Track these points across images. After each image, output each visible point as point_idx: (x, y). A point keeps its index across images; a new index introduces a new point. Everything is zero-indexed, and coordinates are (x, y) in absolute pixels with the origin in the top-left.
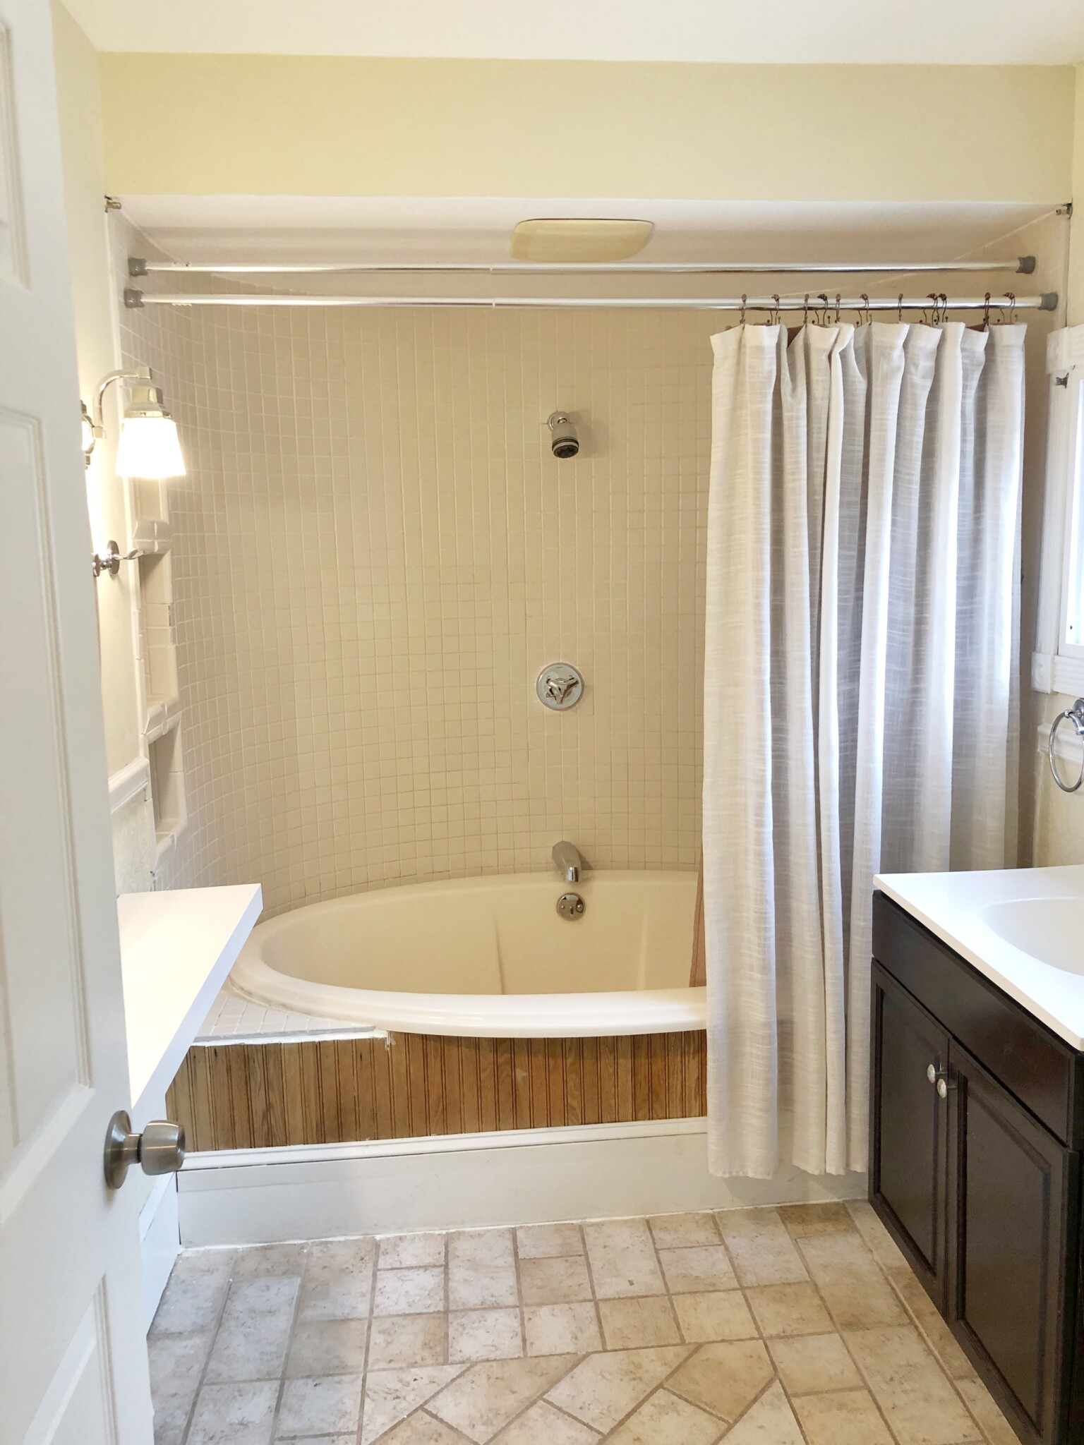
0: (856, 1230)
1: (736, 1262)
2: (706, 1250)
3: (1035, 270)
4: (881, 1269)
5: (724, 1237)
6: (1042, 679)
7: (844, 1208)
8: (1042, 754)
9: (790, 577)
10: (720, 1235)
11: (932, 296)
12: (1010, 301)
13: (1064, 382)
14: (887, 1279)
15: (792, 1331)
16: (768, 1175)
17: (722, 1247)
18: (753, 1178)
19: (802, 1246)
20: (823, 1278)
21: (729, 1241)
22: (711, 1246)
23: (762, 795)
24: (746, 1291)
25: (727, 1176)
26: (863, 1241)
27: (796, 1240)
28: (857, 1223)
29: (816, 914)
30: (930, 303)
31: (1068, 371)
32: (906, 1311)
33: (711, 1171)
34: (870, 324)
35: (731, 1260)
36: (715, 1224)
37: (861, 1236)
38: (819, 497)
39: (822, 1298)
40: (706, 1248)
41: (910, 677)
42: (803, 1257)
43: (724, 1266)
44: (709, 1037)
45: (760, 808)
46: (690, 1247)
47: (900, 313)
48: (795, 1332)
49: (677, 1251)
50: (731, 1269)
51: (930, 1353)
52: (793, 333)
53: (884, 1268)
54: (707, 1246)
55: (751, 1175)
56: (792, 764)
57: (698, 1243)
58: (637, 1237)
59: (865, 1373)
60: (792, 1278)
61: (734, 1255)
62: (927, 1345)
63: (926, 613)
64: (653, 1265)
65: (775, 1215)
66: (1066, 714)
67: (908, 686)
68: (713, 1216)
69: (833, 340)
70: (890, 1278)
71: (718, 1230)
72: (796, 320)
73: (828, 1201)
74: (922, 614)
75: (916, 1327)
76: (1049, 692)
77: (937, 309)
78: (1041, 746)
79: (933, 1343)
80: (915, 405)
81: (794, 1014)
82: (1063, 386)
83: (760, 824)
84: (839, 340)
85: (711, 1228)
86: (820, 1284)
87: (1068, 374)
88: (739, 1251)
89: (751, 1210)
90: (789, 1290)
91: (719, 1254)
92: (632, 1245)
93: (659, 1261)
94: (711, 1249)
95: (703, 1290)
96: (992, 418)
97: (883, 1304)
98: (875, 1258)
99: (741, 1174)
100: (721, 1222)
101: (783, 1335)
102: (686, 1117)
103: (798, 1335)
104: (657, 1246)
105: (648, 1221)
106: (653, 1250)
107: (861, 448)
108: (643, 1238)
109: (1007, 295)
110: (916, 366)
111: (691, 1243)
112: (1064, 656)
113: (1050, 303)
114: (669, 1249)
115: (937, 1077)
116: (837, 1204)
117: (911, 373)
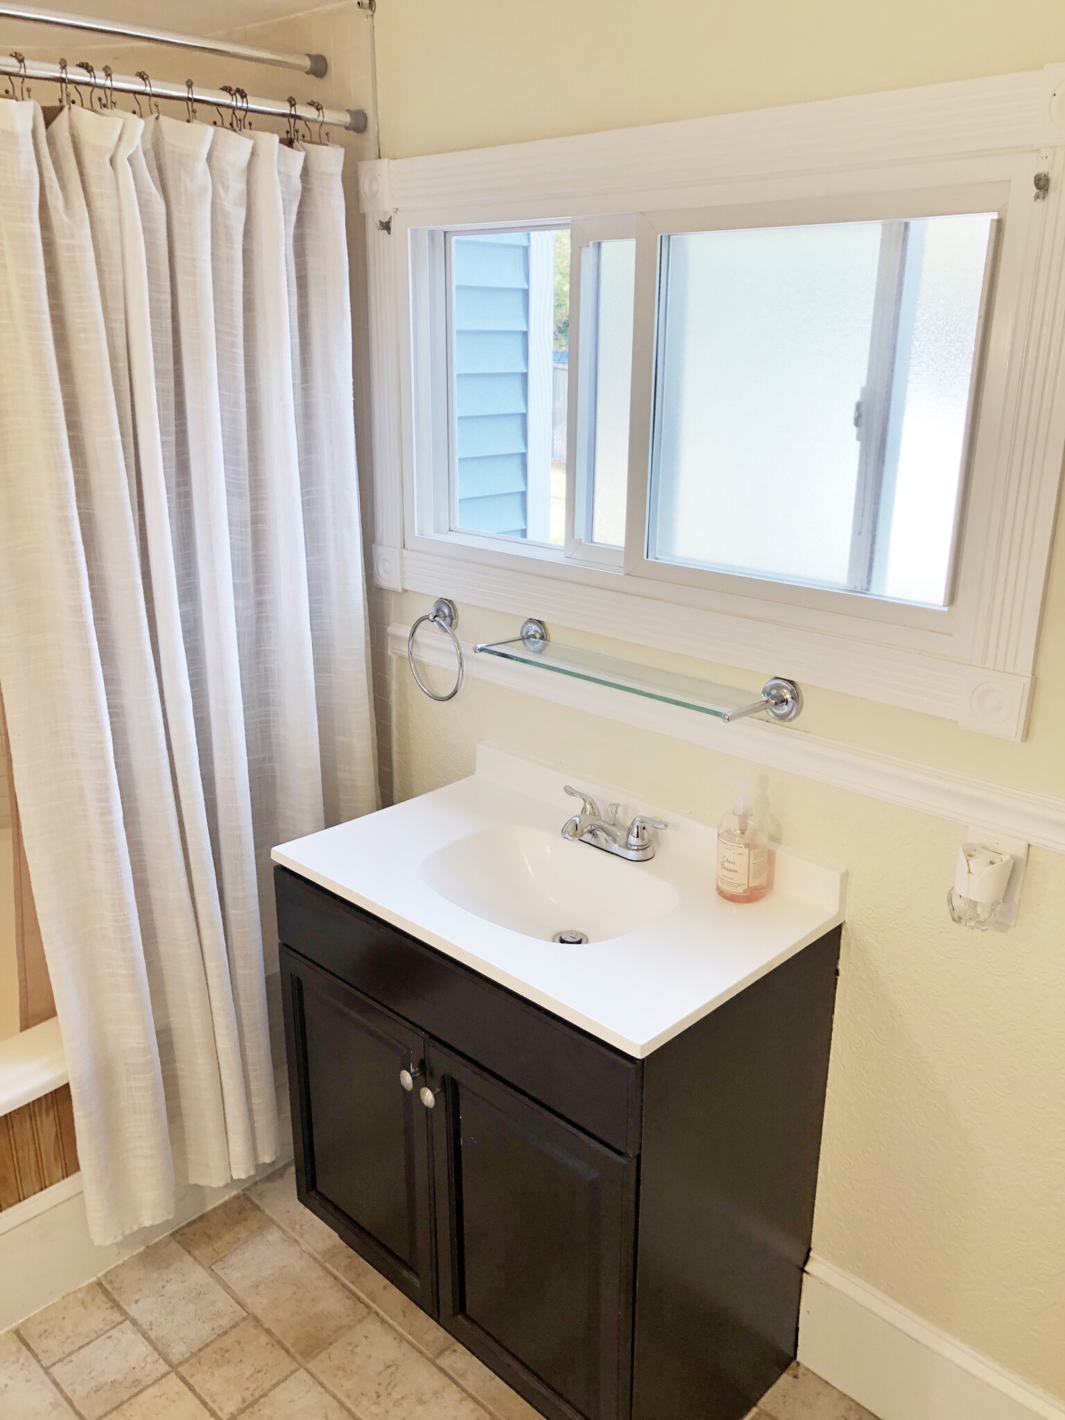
0: (271, 1221)
1: (152, 1335)
2: (110, 1337)
3: (328, 73)
4: (315, 1259)
5: (125, 1307)
6: (388, 577)
7: (249, 1199)
8: (394, 657)
9: (98, 478)
10: (116, 1305)
11: (226, 89)
12: (317, 112)
13: (386, 226)
14: (325, 1269)
15: (252, 1395)
16: (169, 1214)
17: (127, 1322)
18: (152, 1227)
19: (221, 1273)
20: (258, 1305)
21: (133, 1311)
22: (112, 1328)
23: (104, 774)
24: (179, 1369)
25: (119, 1238)
26: (284, 1232)
27: (210, 1267)
28: (267, 1212)
29: (188, 900)
30: (225, 99)
31: (391, 214)
32: (359, 1299)
33: (97, 1242)
34: (157, 118)
35: (144, 1334)
36: (106, 1292)
37: (279, 1227)
38: (123, 365)
39: (268, 1331)
40: (109, 1334)
41: (252, 591)
42: (227, 1288)
43: (142, 1348)
44: (74, 1091)
45: (104, 790)
46: (88, 1344)
47: (191, 108)
48: (257, 1394)
49: (73, 1357)
50: (150, 1348)
51: (401, 1338)
52: (50, 115)
53: (318, 1257)
54: (108, 1331)
55: (148, 1223)
56: (133, 722)
57: (96, 1332)
58: (13, 1363)
59: (349, 1404)
60: (225, 1322)
61: (146, 1327)
62: (395, 1330)
63: (262, 509)
64: (51, 1394)
65: (175, 1246)
66: (431, 617)
67: (252, 601)
68: (99, 1284)
69: (116, 137)
70: (327, 1265)
71: (113, 1300)
72: (52, 96)
73: (226, 1198)
74: (257, 510)
75: (377, 1314)
76: (400, 590)
77: (234, 108)
78: (393, 649)
79: (400, 1324)
80: (230, 241)
81: (171, 1019)
82: (385, 232)
83: (106, 812)
84: (125, 137)
85: (103, 1302)
86: (259, 1314)
87: (390, 218)
88: (151, 1318)
89: (144, 1251)
90: (228, 1341)
91: (128, 1335)
92: (11, 1378)
93: (57, 1385)
94: (114, 1333)
95: (128, 1396)
96: (313, 263)
97: (332, 1303)
98: (303, 1248)
99: (136, 1228)
100: (114, 1289)
101: (245, 1405)
102: (46, 1187)
103: (262, 1396)
104: (46, 1363)
105: (17, 1332)
106: (42, 1372)
107: (168, 297)
108: (21, 1361)
109: (311, 104)
110: (226, 188)
111: (87, 1337)
112: (413, 550)
113: (359, 124)
114: (61, 1360)
115: (418, 1084)
116: (237, 1197)
117: (220, 198)
